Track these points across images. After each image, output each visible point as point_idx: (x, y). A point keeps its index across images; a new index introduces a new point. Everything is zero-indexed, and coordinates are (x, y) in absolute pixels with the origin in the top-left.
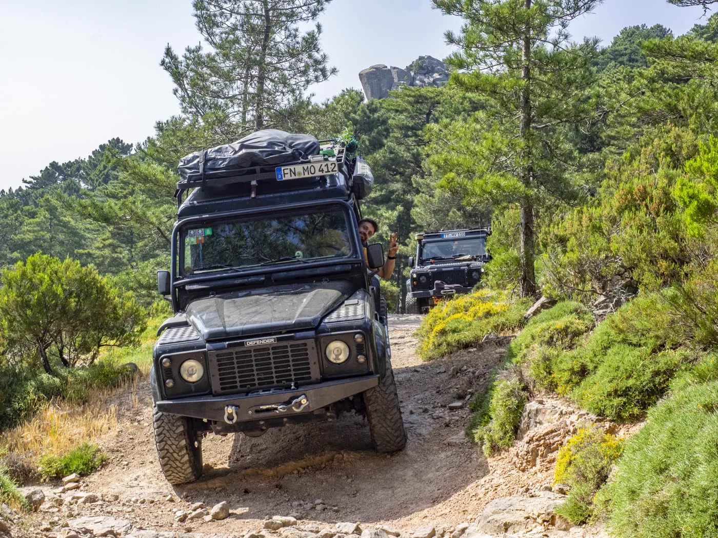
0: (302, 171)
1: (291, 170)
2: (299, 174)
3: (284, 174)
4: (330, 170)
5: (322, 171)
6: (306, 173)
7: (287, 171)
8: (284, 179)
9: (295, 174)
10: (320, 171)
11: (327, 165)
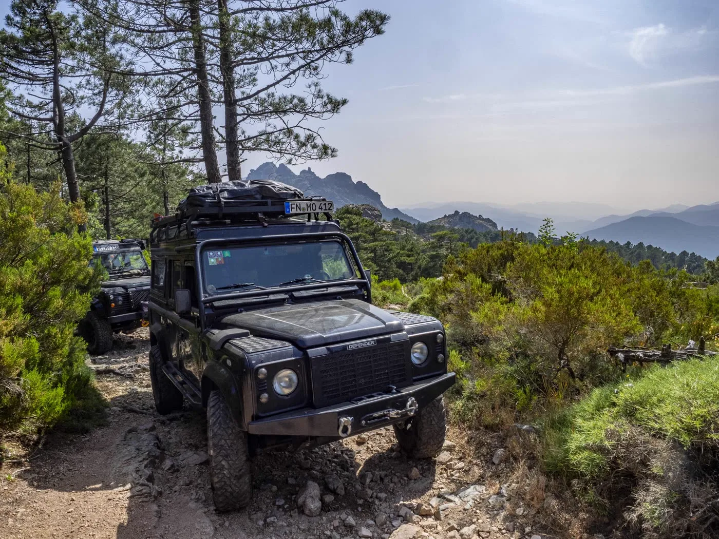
0: (306, 207)
1: (297, 206)
2: (304, 209)
3: (292, 208)
4: (327, 208)
5: (322, 209)
6: (309, 209)
7: (294, 206)
8: (291, 212)
9: (300, 209)
10: (319, 208)
11: (325, 204)
